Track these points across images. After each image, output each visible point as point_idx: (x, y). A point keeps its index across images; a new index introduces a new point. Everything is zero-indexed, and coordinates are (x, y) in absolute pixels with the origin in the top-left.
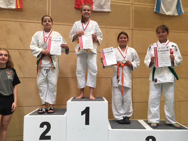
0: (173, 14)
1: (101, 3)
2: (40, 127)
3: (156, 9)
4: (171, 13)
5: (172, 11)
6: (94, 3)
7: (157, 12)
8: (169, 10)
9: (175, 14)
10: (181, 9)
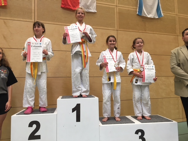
0: (154, 17)
1: (88, 3)
2: (29, 127)
3: (138, 11)
4: (152, 15)
5: (153, 14)
6: (80, 4)
7: (139, 14)
8: (151, 13)
9: (155, 17)
10: (161, 12)
